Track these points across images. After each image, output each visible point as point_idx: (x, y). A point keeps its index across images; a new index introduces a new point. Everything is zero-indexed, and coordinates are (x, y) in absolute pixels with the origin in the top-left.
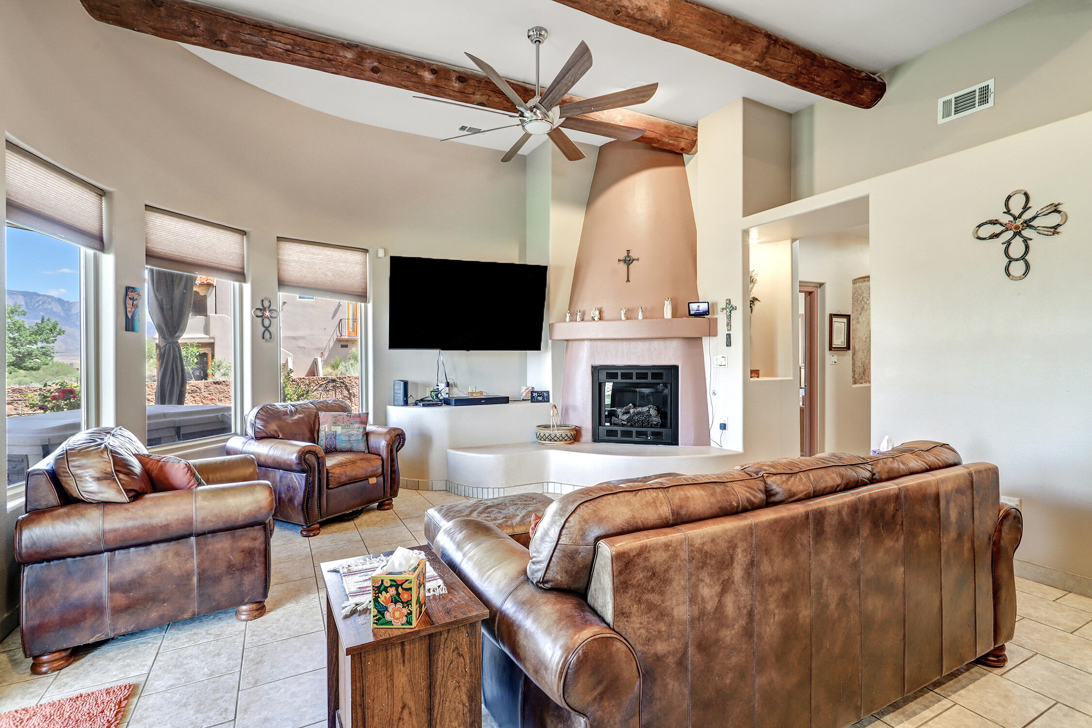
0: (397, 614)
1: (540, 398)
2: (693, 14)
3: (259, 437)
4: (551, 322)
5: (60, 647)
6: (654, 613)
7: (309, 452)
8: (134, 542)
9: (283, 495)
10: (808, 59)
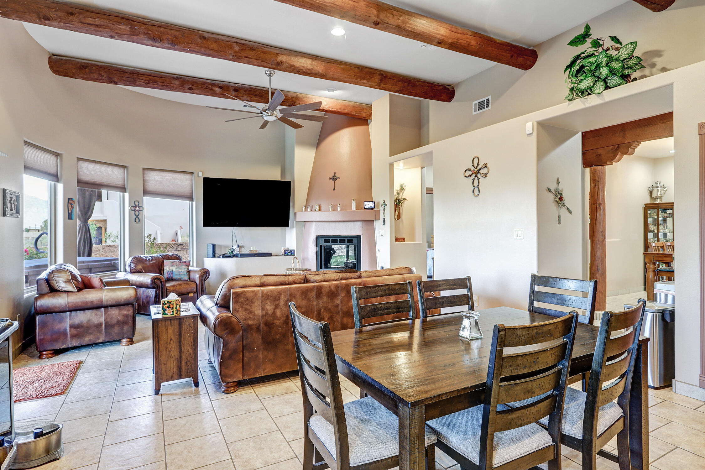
0: (169, 311)
1: (290, 254)
2: (337, 69)
3: (132, 272)
4: (295, 212)
5: (50, 349)
6: (248, 312)
7: (157, 278)
8: (79, 308)
9: (144, 300)
10: (405, 83)
